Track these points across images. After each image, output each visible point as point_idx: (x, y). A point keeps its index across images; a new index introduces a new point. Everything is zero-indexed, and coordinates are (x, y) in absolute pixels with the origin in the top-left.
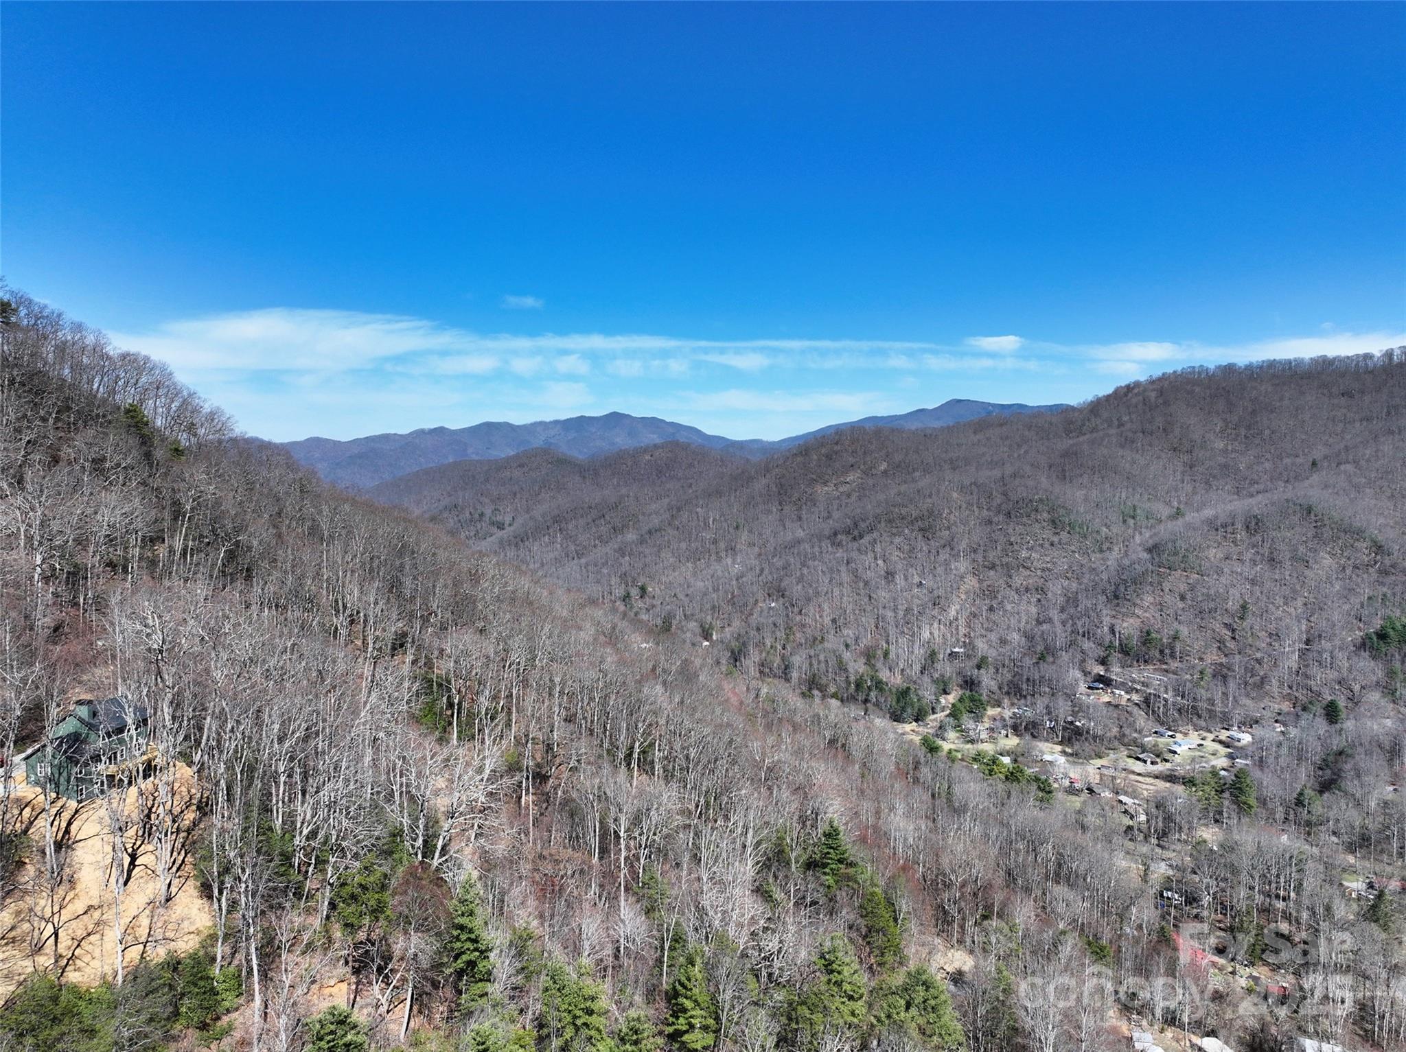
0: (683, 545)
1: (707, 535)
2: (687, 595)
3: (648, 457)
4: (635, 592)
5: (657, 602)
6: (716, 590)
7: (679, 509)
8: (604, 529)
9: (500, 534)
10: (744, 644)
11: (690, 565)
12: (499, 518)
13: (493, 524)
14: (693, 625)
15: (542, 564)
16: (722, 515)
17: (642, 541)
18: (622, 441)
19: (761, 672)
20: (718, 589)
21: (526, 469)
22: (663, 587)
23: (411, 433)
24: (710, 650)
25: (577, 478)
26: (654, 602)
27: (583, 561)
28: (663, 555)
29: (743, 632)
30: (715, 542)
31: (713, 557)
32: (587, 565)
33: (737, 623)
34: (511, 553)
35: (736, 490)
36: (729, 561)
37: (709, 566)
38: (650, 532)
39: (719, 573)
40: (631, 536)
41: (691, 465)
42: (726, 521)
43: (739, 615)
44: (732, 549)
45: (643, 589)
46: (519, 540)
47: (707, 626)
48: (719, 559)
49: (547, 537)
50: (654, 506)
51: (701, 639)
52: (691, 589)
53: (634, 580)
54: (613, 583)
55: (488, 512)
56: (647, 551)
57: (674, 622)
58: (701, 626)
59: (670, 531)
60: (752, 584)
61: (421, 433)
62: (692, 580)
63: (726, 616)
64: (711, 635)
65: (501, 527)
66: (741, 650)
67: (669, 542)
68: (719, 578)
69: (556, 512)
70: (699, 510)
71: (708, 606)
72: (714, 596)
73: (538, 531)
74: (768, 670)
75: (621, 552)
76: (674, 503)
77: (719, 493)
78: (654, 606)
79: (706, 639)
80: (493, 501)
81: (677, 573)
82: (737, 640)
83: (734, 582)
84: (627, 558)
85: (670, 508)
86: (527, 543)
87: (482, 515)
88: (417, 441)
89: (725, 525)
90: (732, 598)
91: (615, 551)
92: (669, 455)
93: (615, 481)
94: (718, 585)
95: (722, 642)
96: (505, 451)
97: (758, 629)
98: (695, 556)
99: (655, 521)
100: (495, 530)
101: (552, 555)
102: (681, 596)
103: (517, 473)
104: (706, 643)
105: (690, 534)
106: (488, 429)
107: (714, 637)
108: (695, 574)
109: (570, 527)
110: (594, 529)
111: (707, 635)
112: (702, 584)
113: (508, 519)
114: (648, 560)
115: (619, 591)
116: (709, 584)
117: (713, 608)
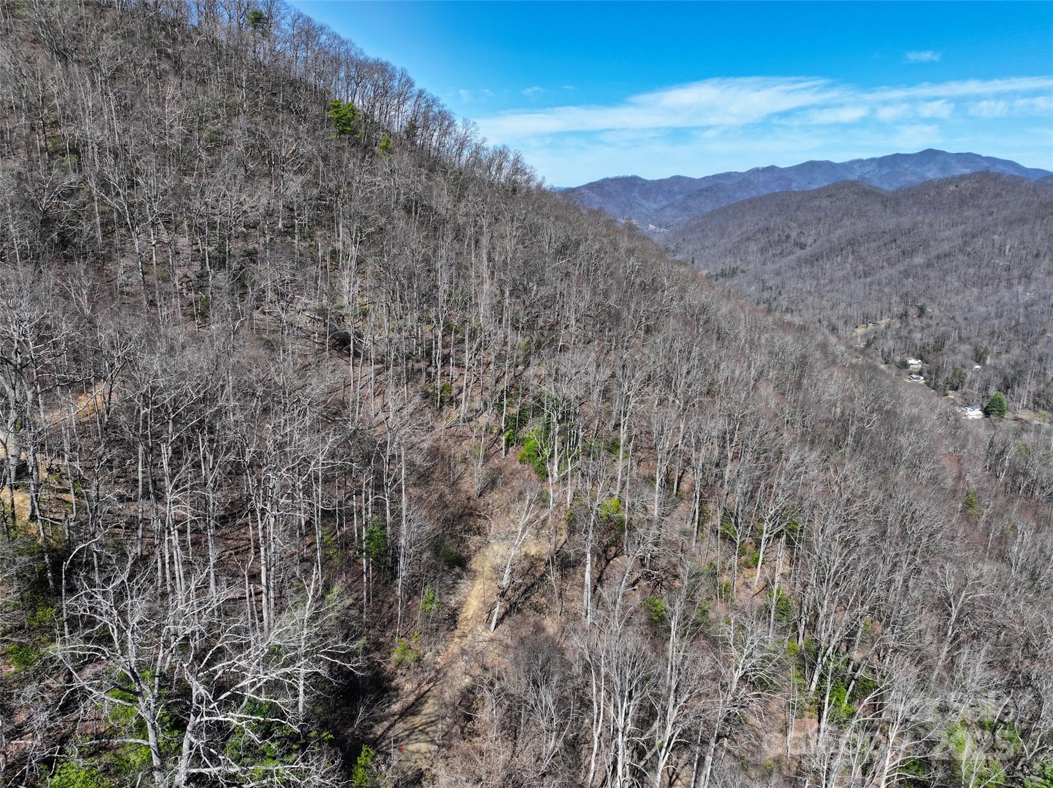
0: (971, 271)
1: (1001, 262)
2: (966, 319)
3: (952, 188)
4: (913, 311)
5: (933, 322)
6: (999, 316)
7: (973, 236)
8: (894, 252)
9: (799, 252)
10: (1020, 373)
11: (975, 291)
12: (803, 240)
13: (796, 244)
14: (965, 348)
15: (831, 281)
16: (1022, 243)
17: (929, 265)
18: (932, 173)
19: (1035, 403)
20: (1001, 316)
21: (834, 199)
22: (943, 309)
23: (748, 171)
24: (981, 373)
25: (879, 207)
26: (931, 322)
27: (868, 280)
28: (948, 279)
29: (1021, 360)
30: (1008, 269)
31: (1003, 283)
32: (871, 284)
33: (1016, 351)
34: (806, 270)
35: (1043, 219)
36: (1020, 289)
37: (996, 291)
38: (938, 257)
39: (1006, 300)
40: (919, 260)
41: (998, 195)
42: (1025, 248)
43: (1021, 343)
44: (1027, 277)
45: (922, 311)
46: (816, 258)
47: (982, 350)
48: (1010, 286)
49: (839, 258)
50: (947, 233)
51: (973, 362)
52: (972, 314)
53: (914, 300)
54: (892, 301)
55: (794, 234)
56: (932, 274)
57: (948, 343)
58: (975, 350)
59: (961, 257)
60: (1043, 313)
61: (756, 171)
62: (974, 305)
63: (1005, 342)
64: (985, 359)
65: (803, 246)
66: (1015, 379)
67: (957, 267)
68: (1005, 304)
69: (851, 236)
70: (996, 237)
71: (987, 331)
72: (996, 322)
73: (833, 251)
74: (1044, 402)
75: (906, 274)
76: (969, 230)
77: (1022, 220)
78: (929, 326)
79: (978, 362)
80: (799, 225)
81: (960, 297)
82: (1013, 367)
83: (1022, 310)
84: (911, 280)
85: (965, 235)
86: (821, 262)
87: (788, 237)
88: (752, 177)
89: (1024, 252)
90: (1016, 326)
91: (900, 272)
92: (977, 185)
93: (915, 210)
94: (1002, 312)
95: (995, 368)
96: (821, 182)
97: (1040, 360)
98: (982, 282)
99: (946, 247)
100: (797, 249)
101: (841, 274)
102: (959, 319)
103: (825, 202)
104: (978, 367)
105: (981, 260)
106: (811, 167)
107: (988, 362)
108: (979, 299)
109: (862, 249)
110: (884, 252)
111: (979, 358)
112: (984, 309)
113: (810, 241)
114: (932, 282)
115: (897, 309)
116: (992, 310)
117: (992, 333)
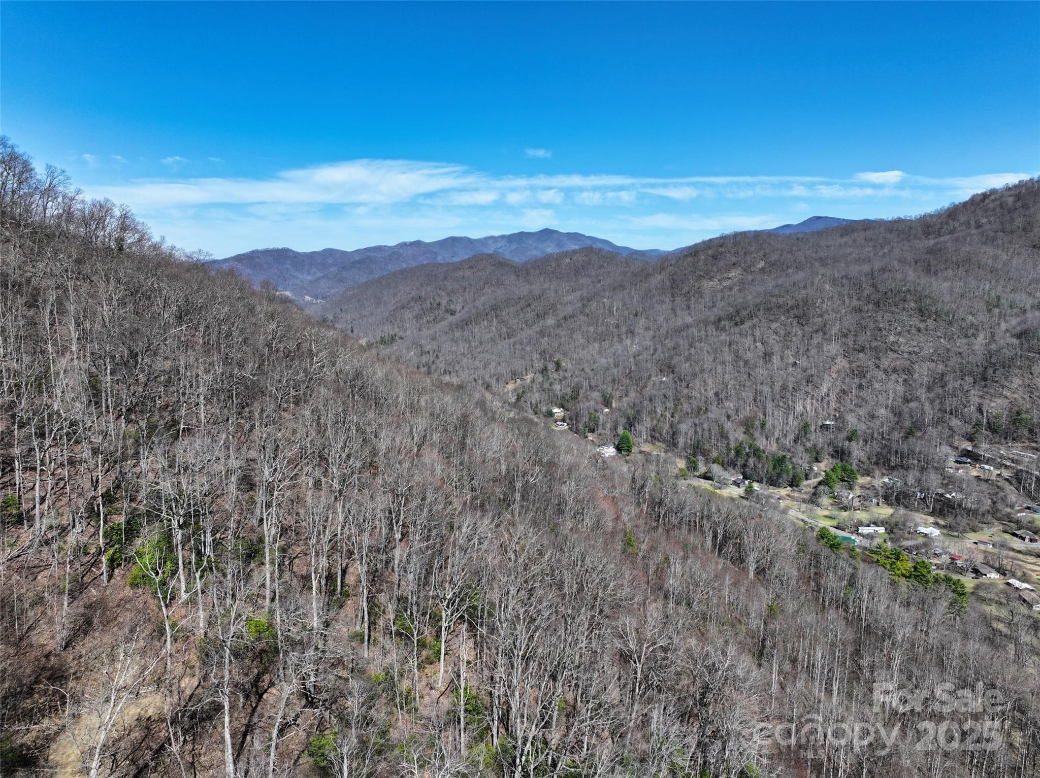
0: (591, 329)
1: (612, 321)
2: (593, 370)
3: (568, 260)
4: (551, 366)
5: (568, 375)
6: (616, 365)
7: (589, 300)
8: (530, 316)
9: (451, 318)
10: (638, 412)
11: (596, 345)
12: (452, 307)
13: (447, 311)
14: (595, 394)
15: (481, 343)
16: (624, 304)
17: (559, 325)
18: (551, 249)
19: (652, 437)
20: (618, 366)
21: (475, 270)
22: (574, 362)
23: (397, 245)
24: (610, 416)
25: (513, 277)
26: (566, 374)
27: (512, 340)
28: (575, 336)
29: (638, 401)
30: (617, 326)
31: (615, 339)
32: (515, 344)
33: (633, 394)
34: (458, 334)
35: (636, 285)
36: (628, 342)
37: (611, 345)
38: (565, 318)
39: (620, 352)
40: (550, 321)
41: (601, 267)
42: (627, 309)
43: (635, 387)
44: (631, 332)
45: (558, 365)
46: (465, 323)
47: (608, 396)
48: (620, 341)
49: (486, 321)
50: (569, 298)
51: (602, 407)
52: (596, 365)
53: (551, 357)
54: (534, 359)
55: (444, 302)
56: (562, 333)
57: (581, 392)
58: (603, 395)
59: (582, 318)
60: (647, 361)
61: (404, 245)
62: (597, 357)
63: (624, 388)
64: (611, 403)
65: (453, 313)
66: (635, 417)
67: (580, 326)
68: (619, 356)
69: (493, 302)
70: (605, 300)
71: (610, 379)
72: (615, 371)
73: (479, 316)
74: (658, 435)
75: (542, 333)
76: (585, 294)
77: (622, 287)
78: (565, 378)
79: (606, 406)
80: (448, 294)
81: (585, 352)
82: (633, 408)
83: (632, 360)
84: (546, 339)
85: (582, 299)
86: (470, 326)
87: (439, 304)
88: (401, 251)
89: (626, 312)
90: (630, 373)
91: (537, 333)
92: (585, 259)
93: (542, 279)
94: (618, 362)
95: (620, 410)
96: (463, 255)
97: (651, 400)
98: (601, 338)
99: (570, 309)
100: (448, 316)
101: (488, 336)
102: (588, 370)
103: (468, 273)
104: (607, 410)
105: (597, 319)
106: (452, 242)
107: (614, 405)
108: (600, 352)
109: (504, 313)
110: (522, 315)
111: (607, 403)
112: (605, 360)
113: (459, 308)
114: (563, 340)
115: (539, 365)
116: (611, 361)
117: (614, 380)
